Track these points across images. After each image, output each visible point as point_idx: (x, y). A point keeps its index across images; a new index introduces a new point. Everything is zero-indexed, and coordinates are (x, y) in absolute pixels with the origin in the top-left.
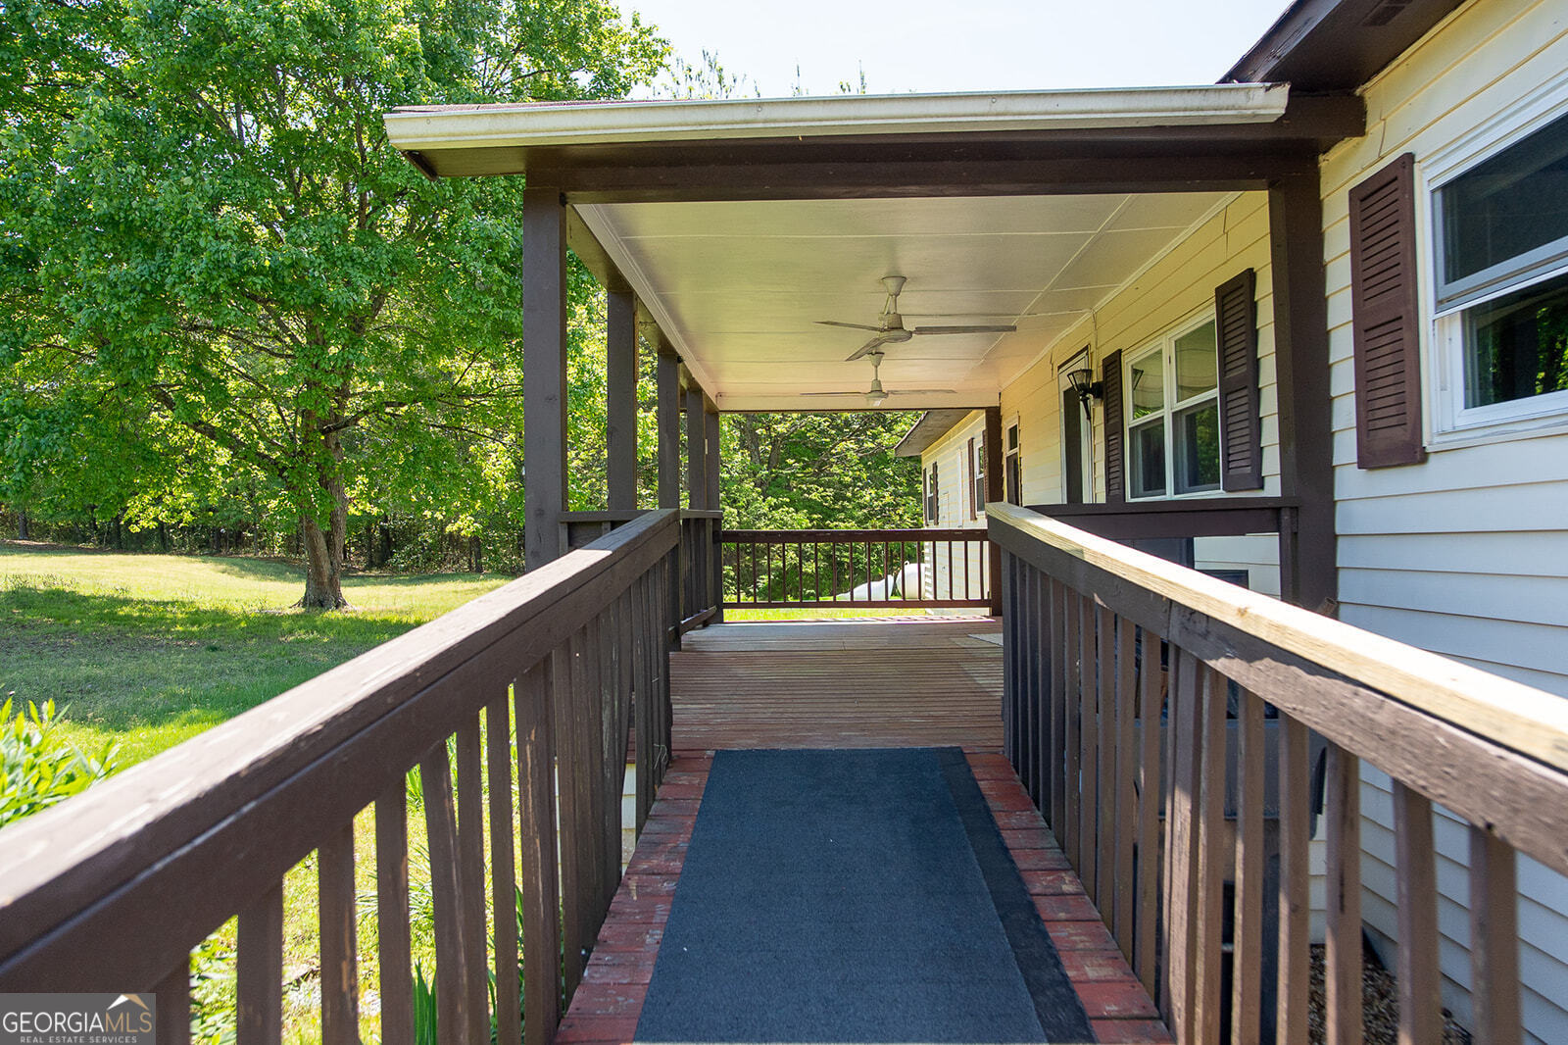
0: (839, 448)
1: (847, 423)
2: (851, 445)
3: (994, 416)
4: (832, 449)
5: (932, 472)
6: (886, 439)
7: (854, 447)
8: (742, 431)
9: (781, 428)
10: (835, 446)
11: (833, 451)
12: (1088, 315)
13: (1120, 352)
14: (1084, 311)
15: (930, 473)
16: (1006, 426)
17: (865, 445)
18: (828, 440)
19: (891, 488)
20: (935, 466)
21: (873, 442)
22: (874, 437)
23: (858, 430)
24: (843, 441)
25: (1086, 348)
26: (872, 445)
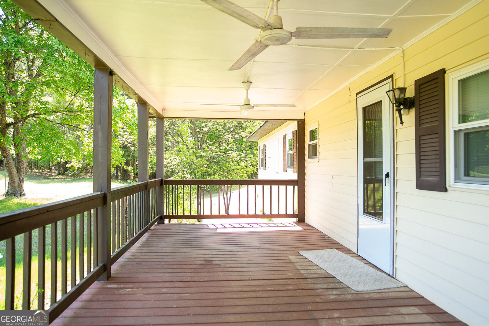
0: (226, 137)
1: (229, 129)
2: (230, 136)
3: (301, 124)
4: (223, 137)
5: (263, 148)
6: (243, 134)
7: (231, 136)
8: (192, 130)
9: (205, 129)
10: (224, 136)
11: (224, 138)
12: (398, 52)
13: (443, 71)
14: (396, 48)
15: (262, 148)
16: (308, 129)
17: (235, 136)
18: (222, 134)
19: (244, 152)
20: (265, 146)
21: (238, 135)
22: (239, 133)
23: (233, 131)
24: (227, 134)
25: (392, 76)
26: (238, 136)
